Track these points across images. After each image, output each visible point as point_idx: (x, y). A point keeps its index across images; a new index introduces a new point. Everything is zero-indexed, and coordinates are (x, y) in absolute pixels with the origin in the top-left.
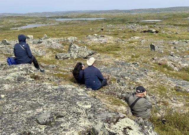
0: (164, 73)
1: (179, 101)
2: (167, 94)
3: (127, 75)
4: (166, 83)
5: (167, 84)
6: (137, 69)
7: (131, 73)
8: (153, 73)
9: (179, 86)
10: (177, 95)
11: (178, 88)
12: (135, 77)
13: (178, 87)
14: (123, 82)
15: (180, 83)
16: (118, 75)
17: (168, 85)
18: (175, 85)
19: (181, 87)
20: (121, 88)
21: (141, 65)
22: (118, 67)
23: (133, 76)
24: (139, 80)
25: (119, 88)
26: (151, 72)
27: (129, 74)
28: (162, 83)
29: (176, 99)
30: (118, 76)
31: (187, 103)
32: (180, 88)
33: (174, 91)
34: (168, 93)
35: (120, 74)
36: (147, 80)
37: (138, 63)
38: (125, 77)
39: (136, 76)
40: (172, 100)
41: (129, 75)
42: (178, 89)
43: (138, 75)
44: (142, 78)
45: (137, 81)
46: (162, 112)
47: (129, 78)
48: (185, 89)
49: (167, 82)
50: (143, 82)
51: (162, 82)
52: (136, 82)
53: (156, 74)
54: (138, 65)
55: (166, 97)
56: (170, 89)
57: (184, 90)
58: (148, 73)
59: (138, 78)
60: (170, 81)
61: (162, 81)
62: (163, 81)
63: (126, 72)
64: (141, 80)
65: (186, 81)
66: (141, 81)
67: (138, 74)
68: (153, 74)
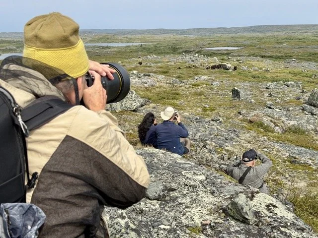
0: (265, 136)
1: (298, 178)
2: (278, 168)
3: (209, 138)
4: (273, 150)
5: (275, 152)
6: (223, 129)
7: (215, 135)
8: (248, 135)
10: (293, 169)
11: (293, 159)
12: (222, 142)
13: (293, 157)
15: (294, 151)
16: (196, 138)
17: (276, 154)
18: (288, 154)
19: (297, 157)
21: (225, 122)
22: (193, 125)
23: (218, 140)
24: (229, 146)
26: (245, 133)
27: (212, 136)
28: (267, 151)
29: (292, 175)
30: (196, 140)
31: (312, 181)
32: (295, 158)
33: (287, 163)
34: (278, 166)
35: (198, 137)
36: (242, 146)
37: (221, 119)
38: (207, 141)
39: (223, 140)
40: (287, 178)
41: (212, 139)
42: (293, 161)
43: (226, 138)
44: (234, 143)
45: (227, 148)
46: (287, 193)
47: (214, 144)
48: (304, 159)
49: (274, 150)
50: (237, 150)
51: (266, 150)
52: (225, 150)
53: (254, 137)
54: (220, 122)
55: (278, 173)
56: (280, 160)
57: (303, 162)
58: (239, 135)
59: (227, 144)
60: (278, 147)
61: (265, 148)
62: (267, 148)
63: (207, 133)
64: (233, 146)
65: (303, 148)
66: (232, 148)
67: (227, 137)
68: (249, 137)
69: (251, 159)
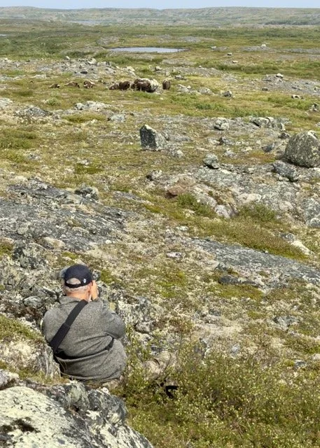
0: (183, 225)
1: (226, 315)
2: (189, 294)
3: (54, 232)
4: (187, 256)
5: (191, 260)
6: (91, 212)
7: (69, 225)
8: (145, 223)
9: (229, 266)
10: (220, 295)
11: (225, 274)
12: (82, 240)
13: (225, 269)
14: (35, 256)
15: (232, 257)
16: (21, 231)
17: (194, 264)
18: (217, 263)
19: (235, 269)
20: (25, 278)
21: (106, 195)
22: (24, 202)
23: (74, 234)
24: (96, 247)
25: (18, 278)
26: (137, 219)
27: (62, 227)
28: (174, 258)
29: (217, 309)
30: (21, 236)
31: (253, 322)
32: (230, 272)
33: (213, 283)
34: (191, 289)
35: (26, 229)
36: (124, 247)
37: (95, 190)
38: (47, 239)
39: (84, 235)
40: (204, 316)
41: (61, 232)
42: (224, 278)
43: (91, 231)
44: (108, 242)
45: (88, 253)
46: (167, 358)
47: (61, 244)
48: (249, 274)
49: (191, 254)
50: (110, 257)
51: (173, 255)
52: (83, 257)
53: (156, 227)
54: (94, 196)
55: (187, 306)
56: (198, 278)
57: (242, 280)
58: (126, 224)
59: (91, 243)
60: (200, 249)
61: (173, 250)
62: (177, 251)
63: (51, 220)
64: (104, 248)
65: (252, 251)
66: (101, 252)
67: (94, 227)
68: (145, 228)
69: (85, 281)
